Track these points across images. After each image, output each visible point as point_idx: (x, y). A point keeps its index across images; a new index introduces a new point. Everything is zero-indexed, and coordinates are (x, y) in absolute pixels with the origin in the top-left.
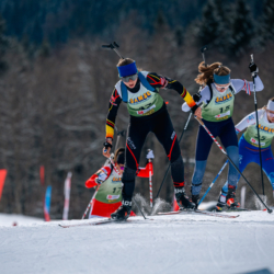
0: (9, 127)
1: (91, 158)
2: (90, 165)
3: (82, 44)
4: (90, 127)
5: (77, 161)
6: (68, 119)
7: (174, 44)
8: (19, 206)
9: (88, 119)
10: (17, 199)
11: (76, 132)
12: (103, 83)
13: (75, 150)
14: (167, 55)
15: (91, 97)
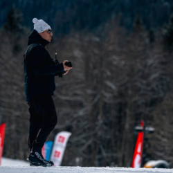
0: (19, 94)
1: (79, 122)
2: (78, 126)
3: (77, 36)
4: (79, 98)
5: (68, 123)
6: (64, 92)
7: (147, 40)
8: (22, 154)
9: (79, 92)
10: (21, 149)
11: (69, 101)
12: (91, 66)
13: (67, 114)
14: (140, 48)
15: (81, 76)
